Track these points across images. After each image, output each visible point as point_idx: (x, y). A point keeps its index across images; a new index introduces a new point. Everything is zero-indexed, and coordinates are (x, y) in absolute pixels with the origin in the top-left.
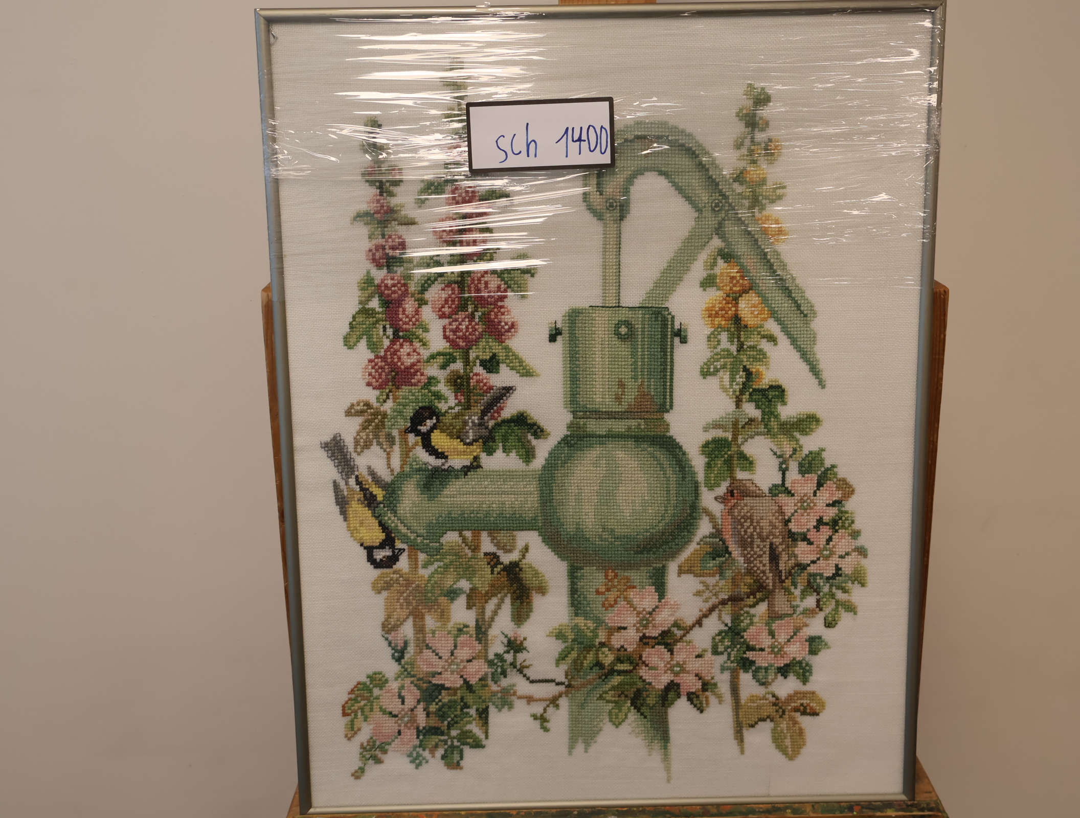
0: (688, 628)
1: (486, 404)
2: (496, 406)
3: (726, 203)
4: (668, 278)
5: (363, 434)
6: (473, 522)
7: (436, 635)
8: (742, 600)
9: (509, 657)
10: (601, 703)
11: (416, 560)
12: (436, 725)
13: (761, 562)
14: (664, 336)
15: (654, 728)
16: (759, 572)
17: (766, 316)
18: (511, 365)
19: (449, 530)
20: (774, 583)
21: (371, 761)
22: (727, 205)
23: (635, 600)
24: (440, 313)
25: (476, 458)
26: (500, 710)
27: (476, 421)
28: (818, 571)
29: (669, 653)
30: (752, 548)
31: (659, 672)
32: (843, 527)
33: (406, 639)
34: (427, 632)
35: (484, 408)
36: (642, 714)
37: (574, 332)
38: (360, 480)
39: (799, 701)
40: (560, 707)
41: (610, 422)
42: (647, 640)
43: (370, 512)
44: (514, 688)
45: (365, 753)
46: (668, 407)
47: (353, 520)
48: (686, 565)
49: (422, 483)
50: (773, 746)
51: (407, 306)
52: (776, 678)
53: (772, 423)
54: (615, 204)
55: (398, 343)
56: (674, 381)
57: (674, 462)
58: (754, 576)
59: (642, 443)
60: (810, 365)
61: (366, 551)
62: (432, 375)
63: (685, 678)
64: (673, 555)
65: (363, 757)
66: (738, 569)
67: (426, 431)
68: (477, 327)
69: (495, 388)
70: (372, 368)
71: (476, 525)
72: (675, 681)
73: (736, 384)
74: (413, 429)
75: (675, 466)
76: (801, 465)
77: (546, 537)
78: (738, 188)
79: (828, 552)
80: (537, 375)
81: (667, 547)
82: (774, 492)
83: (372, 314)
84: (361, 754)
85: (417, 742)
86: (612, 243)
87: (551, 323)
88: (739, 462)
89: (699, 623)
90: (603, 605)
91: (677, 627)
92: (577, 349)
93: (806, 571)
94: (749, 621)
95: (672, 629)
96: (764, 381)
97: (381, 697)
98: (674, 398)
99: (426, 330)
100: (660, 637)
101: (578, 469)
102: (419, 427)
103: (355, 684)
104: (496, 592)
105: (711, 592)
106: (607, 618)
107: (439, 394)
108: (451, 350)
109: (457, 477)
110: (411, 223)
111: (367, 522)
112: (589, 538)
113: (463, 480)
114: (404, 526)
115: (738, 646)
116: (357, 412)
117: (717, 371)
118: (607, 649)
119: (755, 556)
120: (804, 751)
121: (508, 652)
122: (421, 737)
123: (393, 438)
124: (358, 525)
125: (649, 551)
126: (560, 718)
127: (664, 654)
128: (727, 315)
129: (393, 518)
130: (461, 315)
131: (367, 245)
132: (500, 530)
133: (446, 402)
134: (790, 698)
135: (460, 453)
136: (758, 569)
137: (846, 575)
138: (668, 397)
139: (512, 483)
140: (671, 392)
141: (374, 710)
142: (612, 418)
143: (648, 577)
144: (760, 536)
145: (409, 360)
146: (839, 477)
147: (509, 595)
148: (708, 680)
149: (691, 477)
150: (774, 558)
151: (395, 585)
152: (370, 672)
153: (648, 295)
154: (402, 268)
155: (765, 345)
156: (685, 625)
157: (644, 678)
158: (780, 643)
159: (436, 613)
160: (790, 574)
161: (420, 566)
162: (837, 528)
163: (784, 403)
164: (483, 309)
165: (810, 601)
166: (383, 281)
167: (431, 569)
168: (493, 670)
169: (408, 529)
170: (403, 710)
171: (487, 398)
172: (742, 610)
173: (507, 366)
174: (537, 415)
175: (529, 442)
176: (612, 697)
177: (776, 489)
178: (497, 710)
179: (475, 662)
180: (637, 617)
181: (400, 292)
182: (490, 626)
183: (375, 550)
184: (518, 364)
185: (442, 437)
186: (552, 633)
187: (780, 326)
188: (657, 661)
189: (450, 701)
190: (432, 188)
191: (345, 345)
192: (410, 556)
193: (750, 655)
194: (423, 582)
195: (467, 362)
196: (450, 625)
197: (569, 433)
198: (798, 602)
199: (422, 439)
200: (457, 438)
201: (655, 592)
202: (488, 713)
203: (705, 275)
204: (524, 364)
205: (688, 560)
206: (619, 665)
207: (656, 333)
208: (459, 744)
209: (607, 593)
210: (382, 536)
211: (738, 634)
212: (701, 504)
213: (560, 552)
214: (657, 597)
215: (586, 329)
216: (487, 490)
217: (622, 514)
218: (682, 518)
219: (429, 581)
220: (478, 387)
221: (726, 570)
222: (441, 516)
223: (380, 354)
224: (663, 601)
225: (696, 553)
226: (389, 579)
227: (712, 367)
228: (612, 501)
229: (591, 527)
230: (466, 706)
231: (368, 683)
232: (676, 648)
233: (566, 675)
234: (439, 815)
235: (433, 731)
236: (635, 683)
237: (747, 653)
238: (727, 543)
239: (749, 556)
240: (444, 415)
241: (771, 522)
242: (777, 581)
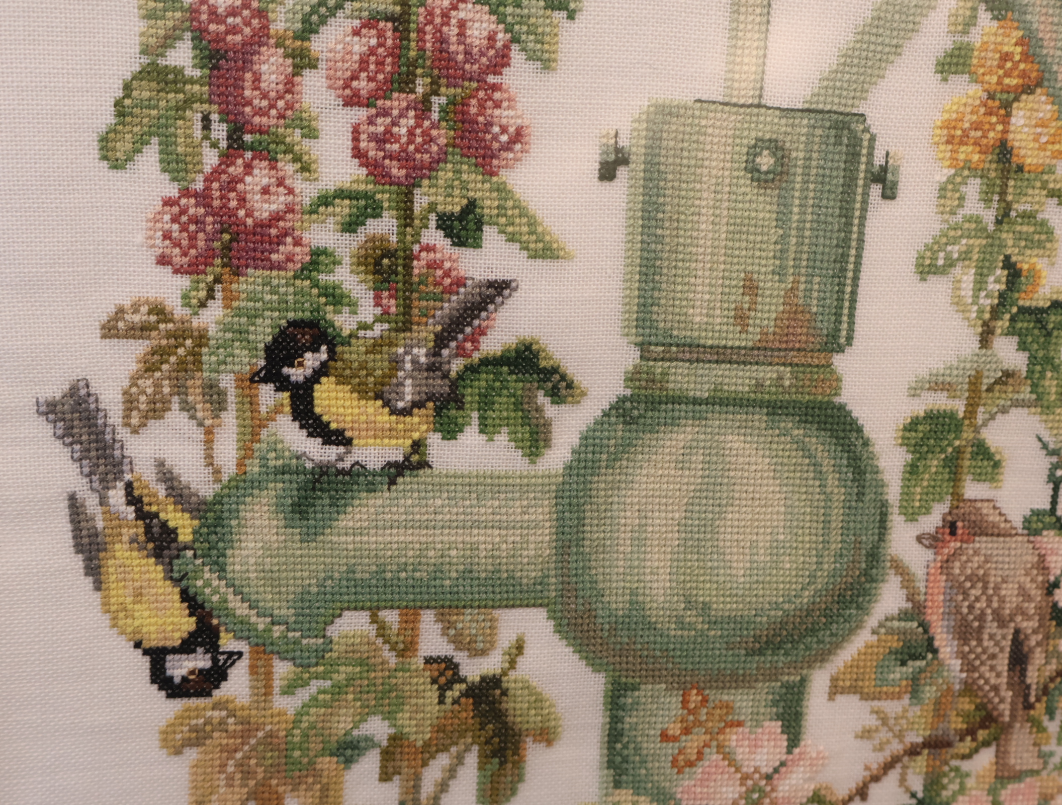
0: (841, 804)
1: (447, 321)
2: (470, 324)
4: (872, 47)
5: (147, 384)
6: (403, 589)
8: (949, 744)
11: (269, 675)
13: (993, 668)
14: (850, 181)
18: (510, 229)
19: (348, 609)
20: (1013, 710)
24: (348, 92)
25: (417, 446)
27: (423, 360)
30: (980, 641)
35: (443, 330)
37: (656, 160)
38: (136, 493)
41: (721, 370)
43: (160, 568)
46: (842, 341)
47: (117, 588)
48: (848, 676)
49: (289, 501)
51: (264, 68)
53: (1047, 383)
55: (240, 161)
56: (861, 283)
57: (845, 462)
58: (976, 696)
59: (784, 417)
61: (147, 659)
62: (322, 244)
64: (823, 657)
66: (948, 683)
67: (301, 379)
68: (434, 133)
69: (469, 282)
70: (174, 220)
71: (412, 597)
73: (987, 296)
74: (272, 374)
75: (845, 470)
77: (565, 621)
80: (568, 257)
81: (815, 639)
82: (1034, 526)
83: (175, 82)
87: (607, 136)
88: (974, 463)
89: (862, 793)
90: (674, 763)
91: (818, 802)
92: (661, 200)
94: (957, 787)
96: (1041, 291)
98: (857, 320)
99: (311, 133)
101: (644, 472)
102: (286, 370)
104: (447, 741)
105: (891, 729)
106: (680, 790)
107: (338, 291)
108: (370, 187)
109: (371, 488)
111: (154, 591)
112: (655, 623)
113: (387, 494)
114: (243, 601)
116: (132, 328)
117: (950, 263)
119: (984, 657)
123: (222, 394)
124: (129, 599)
125: (776, 650)
128: (985, 141)
129: (215, 583)
130: (397, 102)
132: (464, 607)
133: (353, 312)
135: (380, 433)
136: (987, 682)
138: (845, 318)
139: (497, 503)
140: (852, 308)
142: (723, 362)
143: (770, 703)
144: (997, 615)
145: (266, 206)
147: (476, 748)
149: (875, 493)
150: (1019, 659)
151: (216, 735)
153: (825, 83)
155: (1052, 212)
156: (834, 799)
159: (310, 794)
160: (1045, 691)
161: (277, 690)
164: (452, 91)
167: (303, 695)
169: (250, 607)
171: (450, 306)
172: (947, 763)
173: (501, 232)
174: (564, 348)
175: (539, 410)
177: (1038, 520)
180: (741, 785)
181: (247, 31)
183: (169, 657)
184: (525, 229)
185: (341, 395)
191: (105, 158)
192: (253, 669)
194: (283, 726)
195: (406, 217)
197: (628, 392)
198: (1053, 747)
199: (291, 397)
200: (378, 396)
201: (783, 732)
203: (949, 46)
204: (540, 229)
205: (850, 667)
209: (684, 738)
210: (189, 624)
212: (889, 551)
213: (592, 655)
214: (786, 744)
215: (685, 154)
216: (440, 517)
217: (729, 572)
218: (850, 580)
219: (296, 722)
220: (431, 279)
221: (925, 685)
222: (331, 578)
223: (192, 186)
224: (796, 751)
225: (870, 651)
226: (202, 721)
227: (942, 255)
228: (709, 544)
229: (661, 599)
238: (932, 631)
239: (973, 656)
240: (347, 342)
241: (1021, 588)
242: (1020, 706)
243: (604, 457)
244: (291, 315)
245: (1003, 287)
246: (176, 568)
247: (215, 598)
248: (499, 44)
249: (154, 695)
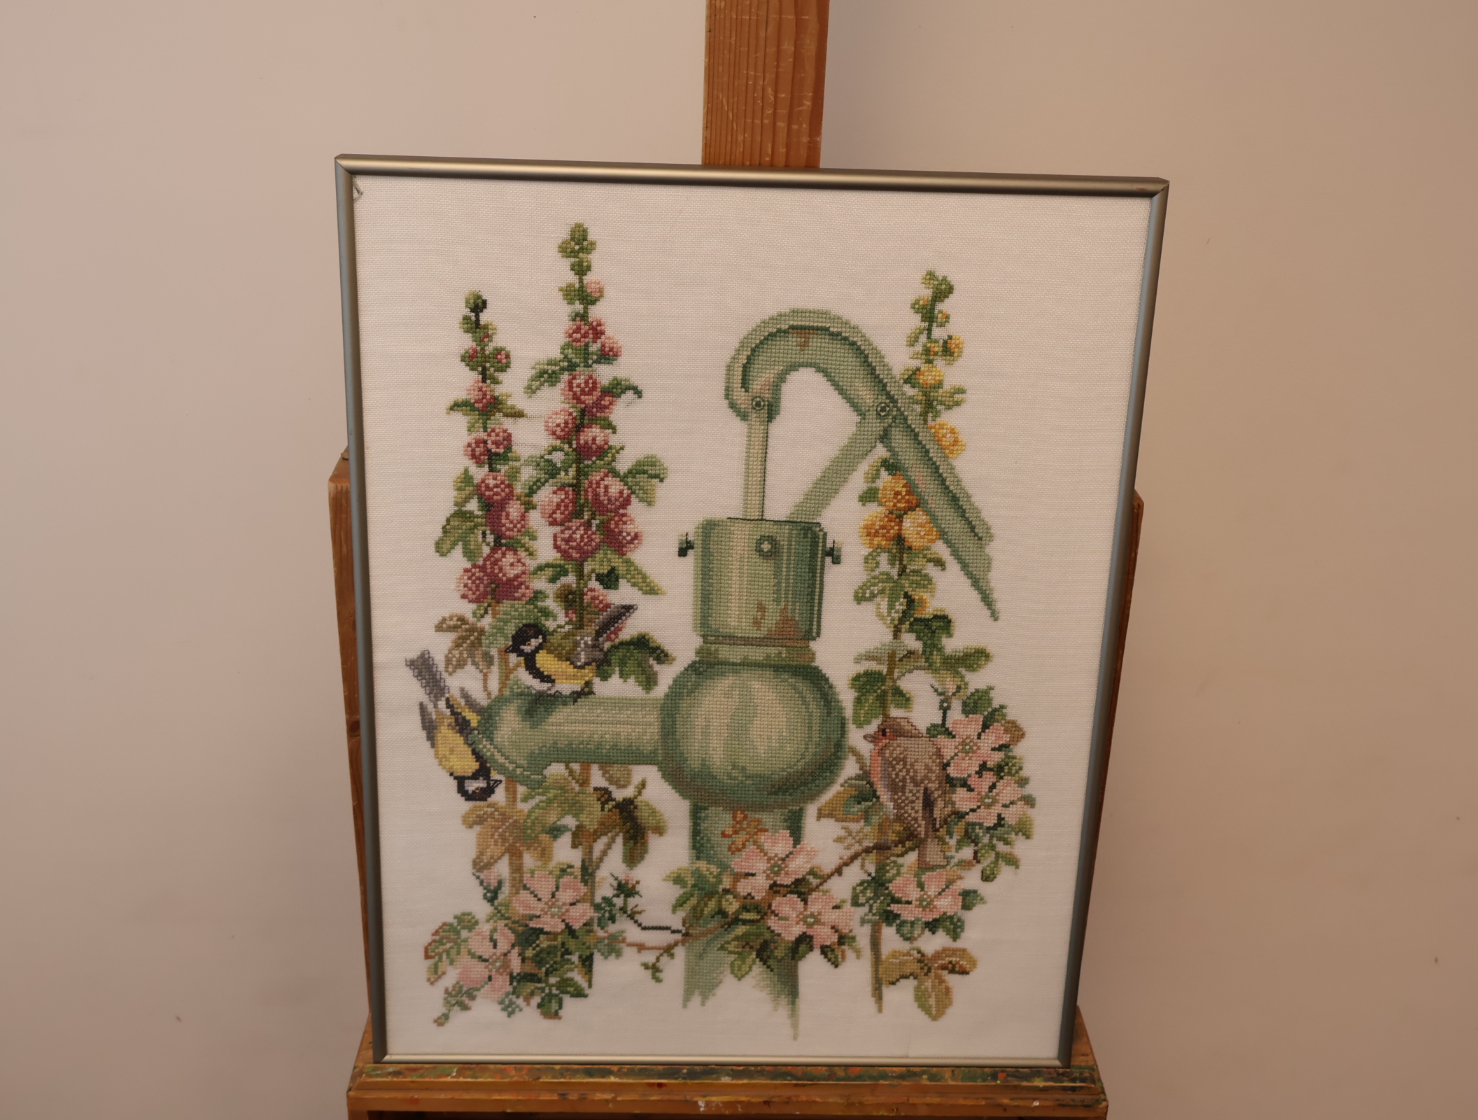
0: (826, 877)
1: (602, 624)
2: (613, 626)
3: (894, 407)
4: (822, 490)
5: (456, 653)
6: (582, 753)
7: (536, 876)
8: (889, 848)
9: (619, 902)
10: (722, 954)
11: (515, 792)
12: (533, 972)
13: (913, 808)
14: (813, 555)
15: (782, 982)
16: (910, 819)
17: (934, 537)
18: (633, 580)
19: (554, 762)
20: (926, 832)
21: (456, 1008)
22: (895, 409)
23: (766, 844)
24: (551, 519)
25: (588, 684)
26: (606, 958)
27: (590, 643)
28: (978, 821)
29: (803, 903)
30: (904, 793)
31: (790, 922)
32: (1009, 774)
33: (500, 878)
34: (525, 871)
35: (600, 629)
36: (768, 967)
37: (708, 546)
38: (451, 703)
39: (947, 959)
40: (676, 957)
41: (746, 649)
42: (778, 888)
43: (462, 738)
44: (624, 935)
45: (449, 999)
46: (814, 634)
47: (442, 747)
48: (827, 808)
49: (524, 709)
50: (916, 1004)
51: (511, 510)
52: (923, 932)
53: (934, 657)
54: (762, 403)
55: (500, 552)
56: (823, 605)
57: (819, 696)
58: (904, 823)
59: (783, 673)
60: (981, 593)
61: (456, 781)
62: (539, 588)
63: (819, 930)
64: (813, 797)
65: (447, 1003)
67: (530, 651)
68: (593, 537)
69: (612, 606)
70: (469, 578)
71: (586, 757)
72: (808, 934)
73: (895, 612)
74: (515, 648)
75: (819, 700)
76: (965, 704)
77: (667, 773)
78: (909, 391)
79: (990, 800)
80: (663, 593)
81: (806, 788)
82: (932, 732)
83: (470, 517)
84: (445, 999)
85: (510, 989)
86: (757, 447)
87: (682, 535)
88: (894, 698)
89: (839, 871)
90: (730, 849)
91: (813, 875)
92: (711, 566)
93: (963, 820)
94: (895, 872)
95: (807, 877)
96: (927, 610)
97: (470, 940)
98: (822, 624)
99: (533, 538)
100: (793, 886)
101: (707, 699)
102: (522, 647)
103: (441, 924)
104: (606, 830)
105: (854, 838)
106: (733, 863)
107: (547, 610)
108: (562, 562)
109: (565, 703)
110: (519, 415)
111: (459, 749)
112: (716, 776)
113: (572, 707)
114: (502, 755)
115: (882, 898)
116: (450, 627)
117: (873, 596)
118: (732, 896)
119: (907, 802)
120: (950, 1011)
121: (617, 896)
122: (515, 984)
123: (492, 658)
124: (448, 753)
125: (784, 793)
126: (675, 968)
127: (797, 904)
128: (888, 535)
129: (488, 746)
130: (575, 523)
131: (466, 438)
132: (614, 763)
133: (555, 620)
134: (937, 955)
135: (569, 678)
136: (910, 815)
137: (1010, 826)
138: (815, 623)
139: (629, 712)
140: (819, 618)
141: (462, 954)
142: (748, 645)
143: (782, 821)
144: (913, 780)
145: (512, 572)
146: (1008, 718)
147: (621, 835)
148: (846, 933)
149: (838, 713)
150: (928, 804)
151: (489, 820)
152: (458, 912)
153: (797, 508)
154: (507, 467)
155: (931, 570)
156: (822, 874)
157: (772, 928)
158: (929, 896)
159: (536, 852)
160: (946, 822)
161: (519, 800)
162: (1002, 774)
163: (950, 635)
164: (602, 517)
165: (967, 853)
166: (483, 481)
167: (532, 803)
168: (600, 915)
169: (506, 759)
170: (495, 954)
171: (603, 617)
172: (888, 858)
173: (628, 582)
174: (662, 637)
175: (651, 667)
176: (735, 947)
177: (934, 730)
178: (602, 957)
179: (579, 906)
180: (768, 863)
181: (503, 494)
182: (598, 867)
183: (466, 781)
184: (640, 580)
185: (549, 659)
186: (669, 877)
187: (950, 549)
188: (789, 911)
189: (549, 947)
190: (546, 376)
191: (437, 551)
192: (507, 789)
193: (895, 908)
194: (522, 817)
195: (580, 575)
196: (552, 865)
197: (697, 659)
198: (953, 853)
199: (525, 660)
200: (568, 659)
201: (790, 836)
202: (592, 961)
203: (865, 488)
204: (648, 580)
205: (828, 803)
206: (744, 914)
207: (805, 552)
208: (558, 992)
209: (734, 836)
210: (476, 766)
211: (882, 885)
212: (847, 743)
213: (682, 790)
214: (792, 842)
215: (723, 543)
216: (599, 718)
217: (756, 751)
218: (825, 758)
219: (529, 816)
220: (593, 605)
221: (873, 815)
222: (545, 746)
223: (478, 563)
224: (798, 847)
225: (839, 796)
226: (482, 813)
227: (868, 591)
228: (744, 736)
229: (719, 763)
230: (568, 952)
231: (455, 924)
232: (811, 898)
233: (684, 923)
234: (530, 1070)
235: (529, 977)
236: (762, 934)
237: (892, 905)
238: (875, 786)
239: (900, 801)
240: (552, 634)
241: (926, 765)
242: (931, 829)
243: (685, 691)
244: (524, 621)
245: (905, 608)
247: (488, 754)
248: (625, 495)
249: (460, 799)
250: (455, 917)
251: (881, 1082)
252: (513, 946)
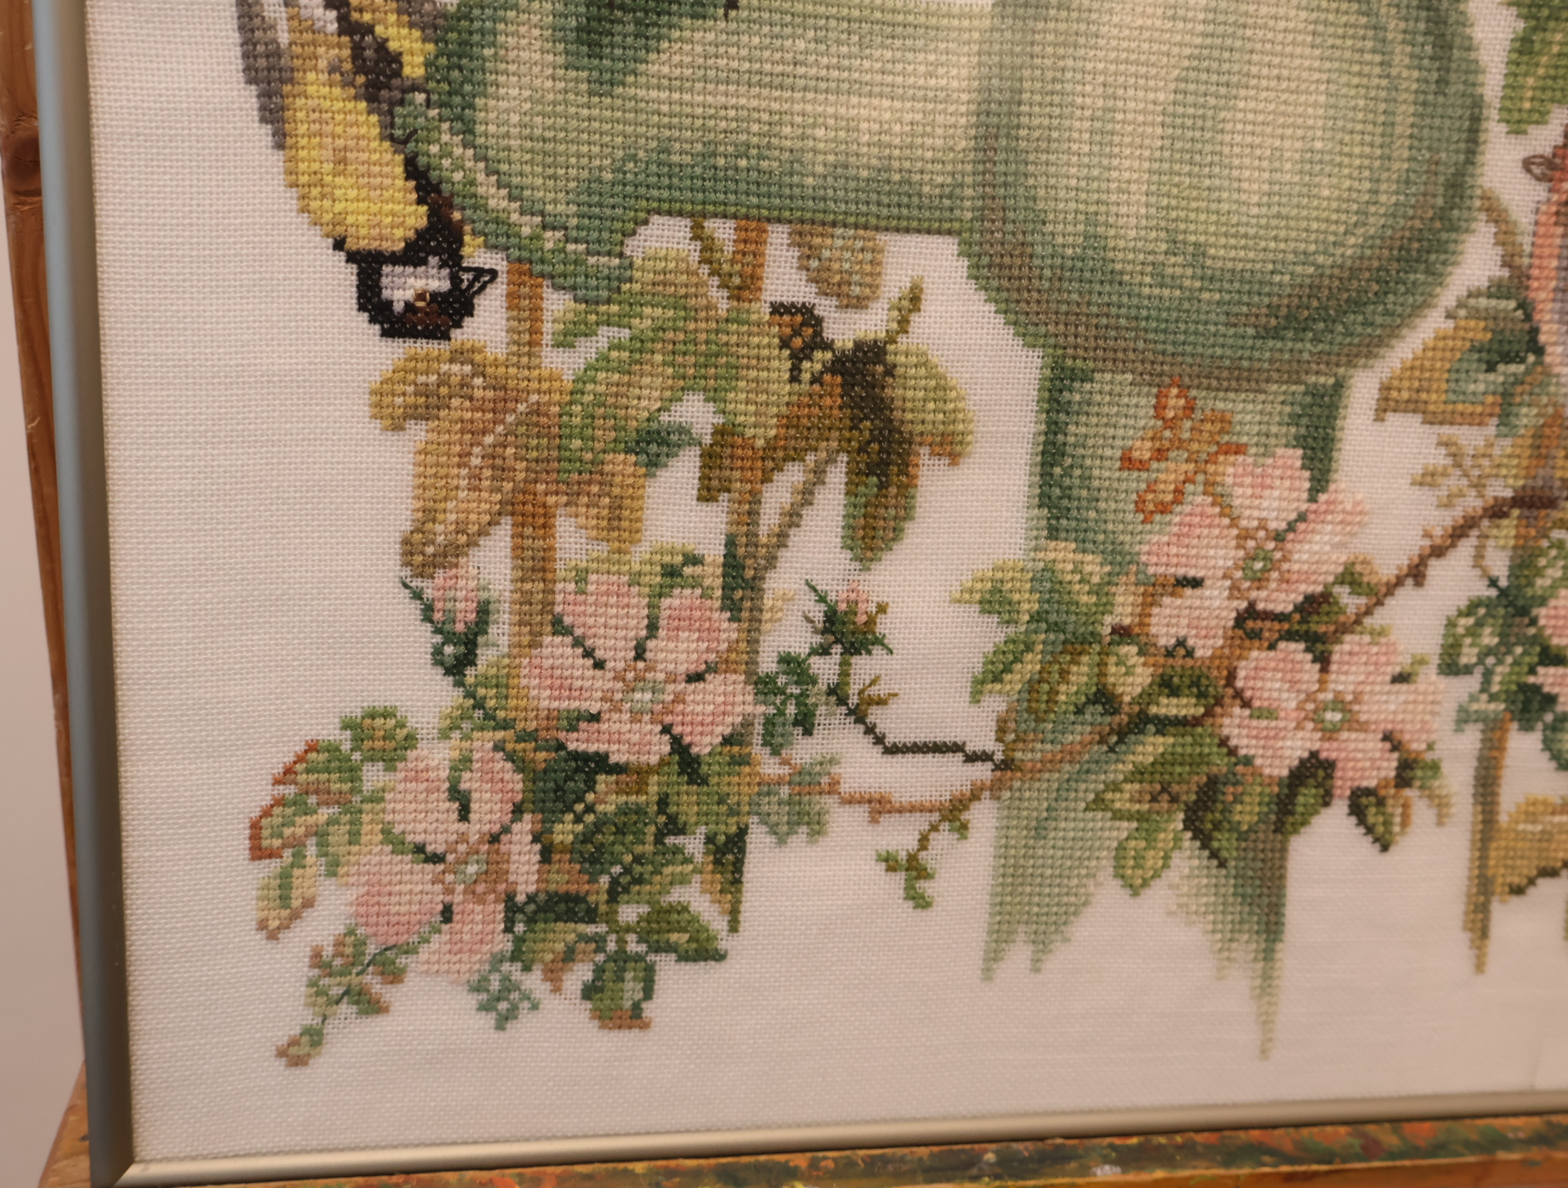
0: (1384, 590)
6: (743, 186)
7: (591, 588)
8: (1552, 503)
9: (825, 669)
10: (1099, 820)
11: (535, 312)
12: (573, 888)
15: (1243, 896)
19: (659, 212)
21: (345, 1008)
26: (782, 841)
29: (1317, 666)
31: (1282, 724)
33: (484, 595)
34: (561, 574)
36: (1214, 855)
40: (972, 833)
42: (1259, 624)
43: (374, 118)
44: (835, 770)
45: (327, 981)
47: (310, 146)
48: (1406, 384)
57: (1422, 26)
61: (354, 268)
63: (1352, 746)
64: (1369, 348)
65: (317, 994)
66: (1555, 405)
71: (754, 200)
72: (1323, 755)
75: (1420, 39)
77: (985, 260)
81: (1360, 318)
84: (312, 983)
85: (504, 944)
89: (1416, 573)
90: (1140, 505)
91: (1351, 584)
94: (1557, 573)
95: (1337, 590)
97: (388, 796)
100: (1297, 617)
101: (1116, 19)
103: (300, 748)
104: (801, 444)
105: (1466, 475)
106: (1146, 548)
109: (699, 12)
111: (364, 156)
112: (1122, 273)
113: (722, 24)
114: (499, 185)
115: (1519, 650)
118: (1134, 649)
121: (824, 651)
124: (328, 167)
125: (1301, 331)
126: (968, 866)
127: (1300, 671)
129: (458, 151)
132: (834, 224)
139: (889, 54)
141: (364, 839)
143: (1286, 419)
147: (844, 458)
148: (1418, 753)
149: (1465, 82)
151: (455, 402)
152: (355, 709)
156: (1374, 580)
157: (1233, 742)
159: (594, 511)
161: (547, 339)
167: (587, 351)
168: (772, 710)
169: (511, 198)
170: (463, 838)
172: (1546, 534)
176: (1131, 800)
178: (770, 839)
179: (714, 682)
180: (1238, 547)
182: (771, 562)
183: (386, 269)
186: (971, 591)
188: (1280, 690)
189: (623, 811)
192: (512, 300)
193: (1547, 677)
194: (556, 397)
196: (639, 554)
201: (1303, 467)
202: (742, 850)
205: (1410, 367)
206: (1164, 700)
208: (642, 948)
209: (1155, 465)
210: (417, 217)
211: (1523, 611)
212: (1480, 181)
213: (1022, 318)
214: (1307, 485)
216: (801, 70)
217: (1235, 196)
218: (1417, 223)
219: (576, 392)
221: (1520, 405)
222: (634, 158)
224: (1323, 497)
225: (1441, 344)
226: (434, 378)
228: (1208, 148)
229: (1133, 233)
230: (675, 826)
231: (346, 747)
232: (1339, 652)
233: (1001, 731)
234: (561, 1179)
235: (562, 907)
236: (1203, 759)
237: (1541, 670)
238: (1537, 317)
246: (398, 121)
247: (458, 176)
249: (363, 329)
250: (347, 725)
251: (1502, 1155)
252: (518, 811)
